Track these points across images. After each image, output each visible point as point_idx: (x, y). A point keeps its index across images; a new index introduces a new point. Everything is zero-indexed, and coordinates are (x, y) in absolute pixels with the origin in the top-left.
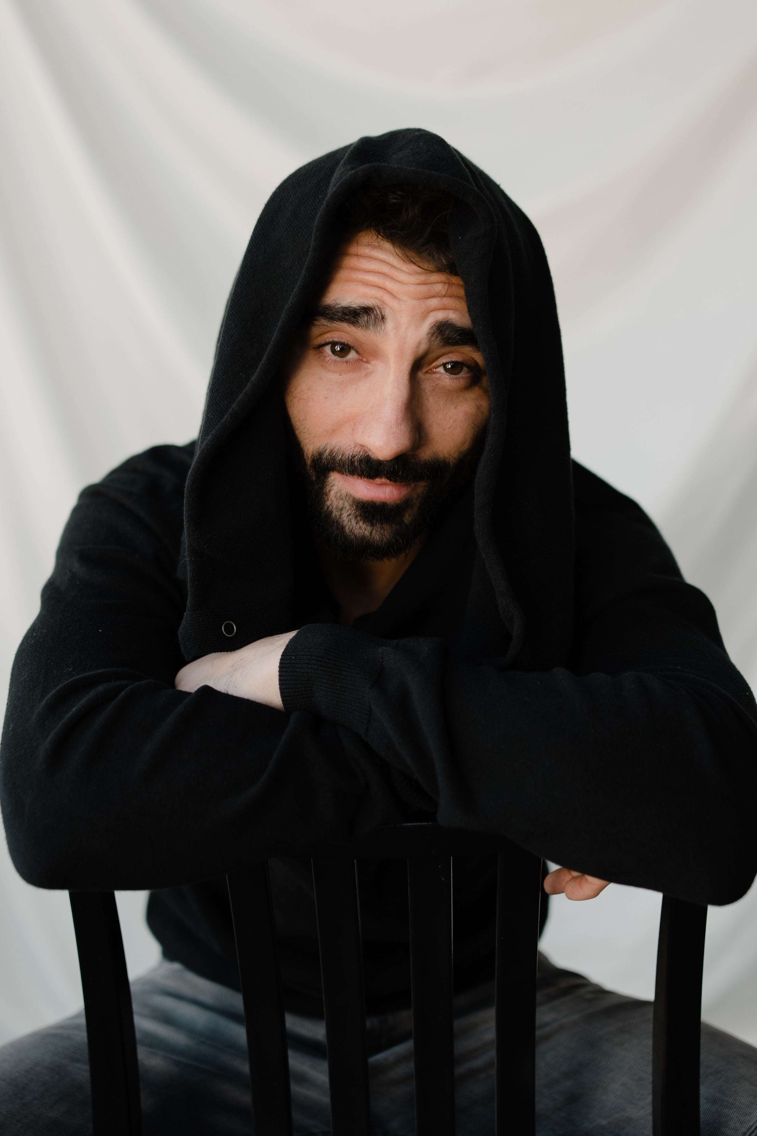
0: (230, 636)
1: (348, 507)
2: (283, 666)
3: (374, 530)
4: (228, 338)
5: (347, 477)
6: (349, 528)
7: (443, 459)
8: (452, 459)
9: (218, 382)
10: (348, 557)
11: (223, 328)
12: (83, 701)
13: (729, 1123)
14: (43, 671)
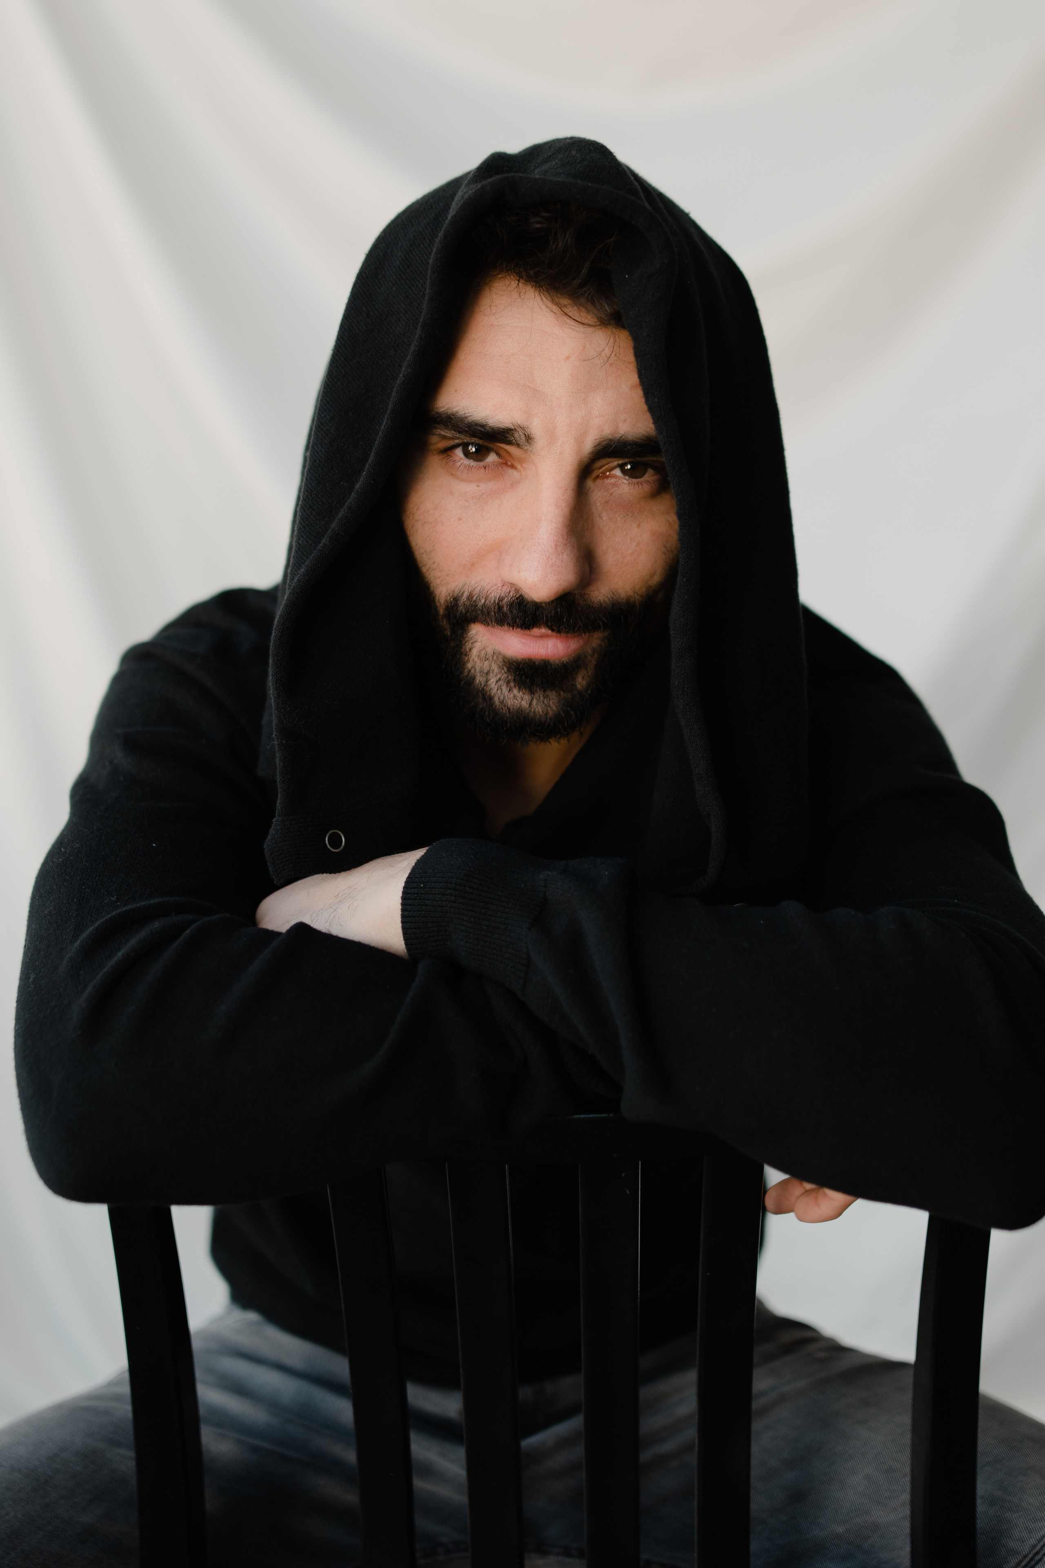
0: (336, 851)
1: (496, 670)
2: (407, 897)
3: (535, 699)
4: (322, 435)
5: (493, 629)
6: (499, 699)
7: (625, 599)
8: (638, 597)
9: (311, 496)
10: (501, 740)
11: (315, 422)
12: (133, 942)
13: (1012, 1531)
14: (75, 900)
